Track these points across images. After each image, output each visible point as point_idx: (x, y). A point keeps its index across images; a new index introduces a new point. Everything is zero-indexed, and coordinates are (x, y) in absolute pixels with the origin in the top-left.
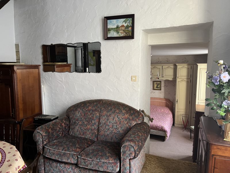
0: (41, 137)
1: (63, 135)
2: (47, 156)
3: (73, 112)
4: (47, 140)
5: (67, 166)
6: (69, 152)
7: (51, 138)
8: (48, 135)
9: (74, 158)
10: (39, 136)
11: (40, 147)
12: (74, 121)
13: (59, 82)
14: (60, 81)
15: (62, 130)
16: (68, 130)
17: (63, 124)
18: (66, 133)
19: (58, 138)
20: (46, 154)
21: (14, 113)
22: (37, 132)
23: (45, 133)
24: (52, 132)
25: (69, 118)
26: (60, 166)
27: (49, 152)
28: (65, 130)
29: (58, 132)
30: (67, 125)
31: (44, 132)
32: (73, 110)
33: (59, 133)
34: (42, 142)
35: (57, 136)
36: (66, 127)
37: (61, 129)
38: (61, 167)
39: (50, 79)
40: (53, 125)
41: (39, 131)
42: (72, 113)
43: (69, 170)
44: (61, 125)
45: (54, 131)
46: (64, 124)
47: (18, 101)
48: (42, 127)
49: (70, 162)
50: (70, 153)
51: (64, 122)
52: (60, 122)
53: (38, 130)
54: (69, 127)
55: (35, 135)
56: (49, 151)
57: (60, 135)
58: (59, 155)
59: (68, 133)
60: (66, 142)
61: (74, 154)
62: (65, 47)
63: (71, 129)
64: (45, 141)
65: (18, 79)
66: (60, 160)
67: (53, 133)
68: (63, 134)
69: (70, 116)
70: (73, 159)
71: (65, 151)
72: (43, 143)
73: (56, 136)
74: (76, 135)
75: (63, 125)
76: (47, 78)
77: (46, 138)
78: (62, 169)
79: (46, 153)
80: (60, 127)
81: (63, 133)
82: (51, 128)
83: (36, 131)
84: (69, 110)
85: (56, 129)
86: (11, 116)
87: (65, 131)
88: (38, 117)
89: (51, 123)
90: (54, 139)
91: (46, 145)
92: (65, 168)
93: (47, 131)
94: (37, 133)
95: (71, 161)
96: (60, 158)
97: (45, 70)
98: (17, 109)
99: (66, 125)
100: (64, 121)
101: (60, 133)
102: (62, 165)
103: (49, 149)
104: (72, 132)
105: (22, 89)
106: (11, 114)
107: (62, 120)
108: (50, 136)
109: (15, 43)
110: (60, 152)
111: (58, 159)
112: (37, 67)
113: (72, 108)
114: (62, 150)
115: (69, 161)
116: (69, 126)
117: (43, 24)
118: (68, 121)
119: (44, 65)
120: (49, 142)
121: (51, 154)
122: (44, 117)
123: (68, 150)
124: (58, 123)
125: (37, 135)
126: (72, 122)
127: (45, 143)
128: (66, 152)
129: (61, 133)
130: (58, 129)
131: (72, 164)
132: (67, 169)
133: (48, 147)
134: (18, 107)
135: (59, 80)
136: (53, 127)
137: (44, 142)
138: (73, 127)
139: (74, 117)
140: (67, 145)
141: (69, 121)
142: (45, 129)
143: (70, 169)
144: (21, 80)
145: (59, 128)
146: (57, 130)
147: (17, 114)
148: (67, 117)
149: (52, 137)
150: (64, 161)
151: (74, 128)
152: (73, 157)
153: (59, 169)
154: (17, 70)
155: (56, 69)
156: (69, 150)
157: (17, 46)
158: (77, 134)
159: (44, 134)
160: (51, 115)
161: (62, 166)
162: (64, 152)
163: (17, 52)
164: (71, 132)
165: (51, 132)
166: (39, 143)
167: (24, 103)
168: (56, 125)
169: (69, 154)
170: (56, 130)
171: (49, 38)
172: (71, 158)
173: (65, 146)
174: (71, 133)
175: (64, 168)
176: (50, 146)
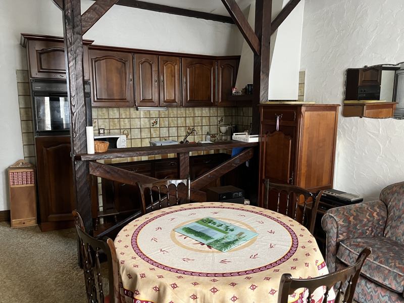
0: (336, 227)
1: (373, 234)
2: (343, 261)
3: (398, 195)
4: (344, 234)
5: (379, 290)
6: (387, 267)
7: (352, 233)
8: (348, 227)
9: (399, 281)
10: (332, 223)
11: (332, 242)
12: (397, 213)
13: (372, 136)
14: (373, 134)
15: (372, 224)
16: (382, 227)
17: (375, 214)
18: (378, 232)
19: (364, 236)
20: (343, 256)
21: (294, 179)
22: (330, 216)
23: (343, 222)
24: (355, 222)
25: (387, 207)
26: (366, 285)
27: (349, 255)
28: (377, 226)
29: (365, 225)
30: (383, 217)
31: (341, 219)
32: (398, 193)
33: (366, 228)
34: (336, 235)
35: (362, 233)
36: (379, 220)
37: (370, 221)
38: (368, 289)
39: (353, 129)
40: (357, 210)
41: (333, 215)
42: (395, 198)
43: (383, 299)
44: (371, 215)
45: (358, 221)
46: (377, 214)
47: (301, 162)
48: (337, 209)
49: (389, 286)
50: (390, 269)
51: (376, 211)
52: (369, 209)
53: (331, 213)
54: (386, 223)
55: (324, 220)
56: (349, 253)
57: (367, 232)
58: (367, 266)
59: (382, 233)
60: (380, 248)
61: (399, 274)
62: (378, 70)
63: (389, 227)
64: (342, 234)
65: (305, 127)
66: (368, 275)
67: (356, 225)
68: (372, 231)
69: (390, 203)
70: (394, 282)
71: (381, 262)
72: (337, 237)
73: (360, 231)
74: (399, 241)
75: (374, 216)
76: (347, 127)
77: (343, 229)
78: (369, 291)
79: (342, 254)
80: (369, 217)
81: (374, 230)
82: (353, 215)
83: (327, 214)
84: (389, 192)
85: (361, 219)
86: (288, 182)
87: (377, 228)
88: (327, 193)
89: (352, 206)
90: (356, 235)
91: (342, 241)
92: (376, 292)
93: (347, 220)
94: (329, 218)
95: (390, 284)
96: (369, 272)
97: (346, 114)
98: (298, 172)
99: (381, 217)
100: (376, 208)
101: (368, 229)
102: (371, 286)
103: (349, 250)
104: (392, 234)
105: (308, 142)
106: (289, 179)
107: (373, 206)
108: (351, 229)
109: (300, 69)
110: (369, 261)
111: (365, 273)
112: (333, 108)
113: (395, 189)
114: (374, 260)
115: (386, 283)
116: (386, 220)
117: (353, 32)
118: (384, 211)
119: (345, 105)
120: (348, 238)
121: (352, 260)
122: (337, 195)
123: (387, 263)
124: (366, 209)
125: (329, 220)
126: (394, 214)
127: (341, 237)
128: (381, 265)
129: (370, 229)
130: (365, 220)
131: (392, 291)
132: (378, 294)
133: (347, 246)
134: (300, 170)
135: (371, 132)
136: (357, 215)
137: (340, 235)
138: (394, 224)
139: (399, 206)
140: (384, 253)
141: (386, 210)
142: (343, 214)
143: (385, 297)
144: (308, 128)
145: (368, 219)
146: (364, 223)
147: (297, 182)
148: (383, 204)
149: (354, 231)
150: (376, 279)
151: (396, 227)
152: (395, 279)
153: (362, 290)
154: (306, 112)
155: (366, 112)
156: (390, 263)
157: (302, 74)
158: (402, 240)
159: (341, 222)
160: (350, 193)
161: (370, 288)
162: (379, 264)
163: (302, 84)
164: (388, 232)
165: (352, 223)
166: (331, 234)
167: (309, 165)
168: (363, 213)
169: (387, 271)
170: (361, 221)
171: (362, 55)
172: (390, 278)
173: (381, 255)
174: (389, 235)
175: (374, 292)
176: (351, 245)
